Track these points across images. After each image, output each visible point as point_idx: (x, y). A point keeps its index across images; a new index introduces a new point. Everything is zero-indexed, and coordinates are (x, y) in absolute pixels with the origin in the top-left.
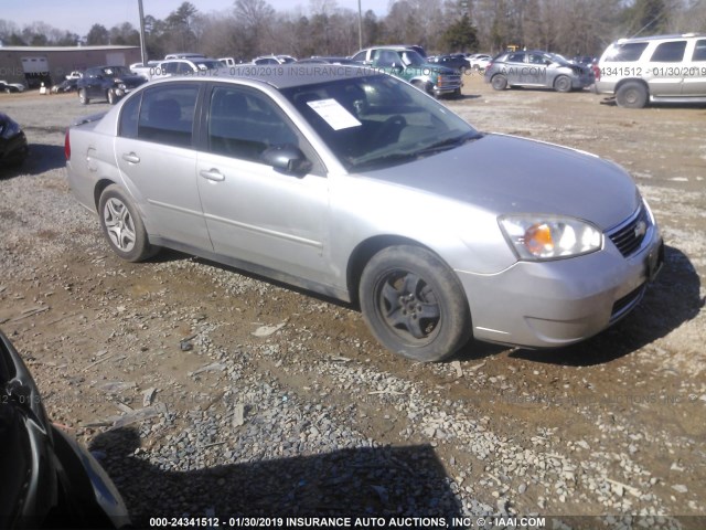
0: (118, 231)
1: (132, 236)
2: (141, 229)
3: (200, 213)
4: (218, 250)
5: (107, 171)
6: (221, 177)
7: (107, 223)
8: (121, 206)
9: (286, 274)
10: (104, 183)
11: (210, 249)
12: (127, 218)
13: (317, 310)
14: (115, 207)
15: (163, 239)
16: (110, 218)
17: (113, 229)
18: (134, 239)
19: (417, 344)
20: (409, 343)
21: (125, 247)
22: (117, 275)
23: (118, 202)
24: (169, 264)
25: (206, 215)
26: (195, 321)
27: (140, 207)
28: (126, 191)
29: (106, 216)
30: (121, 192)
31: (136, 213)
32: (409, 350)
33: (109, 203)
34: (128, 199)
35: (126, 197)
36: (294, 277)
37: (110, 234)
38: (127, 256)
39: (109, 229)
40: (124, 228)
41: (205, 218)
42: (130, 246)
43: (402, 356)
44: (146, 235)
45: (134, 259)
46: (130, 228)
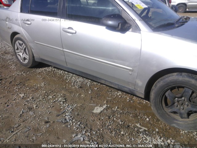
0: (21, 55)
1: (27, 57)
2: (31, 54)
3: (62, 49)
4: (69, 66)
5: (16, 28)
6: (74, 32)
7: (16, 51)
8: (22, 44)
9: (105, 80)
10: (15, 34)
11: (65, 65)
12: (25, 49)
13: (117, 96)
14: (20, 44)
15: (41, 59)
16: (18, 49)
17: (19, 53)
18: (28, 59)
19: (183, 121)
20: (177, 120)
21: (24, 61)
22: (22, 74)
23: (21, 42)
24: (43, 69)
25: (64, 50)
26: (62, 103)
27: (31, 45)
28: (24, 37)
29: (16, 48)
30: (22, 38)
31: (29, 47)
32: (178, 124)
33: (17, 42)
34: (25, 41)
35: (24, 40)
36: (110, 82)
37: (18, 56)
38: (25, 65)
39: (17, 53)
40: (23, 53)
41: (64, 51)
42: (26, 61)
43: (174, 127)
44: (33, 57)
45: (29, 67)
46: (26, 54)
